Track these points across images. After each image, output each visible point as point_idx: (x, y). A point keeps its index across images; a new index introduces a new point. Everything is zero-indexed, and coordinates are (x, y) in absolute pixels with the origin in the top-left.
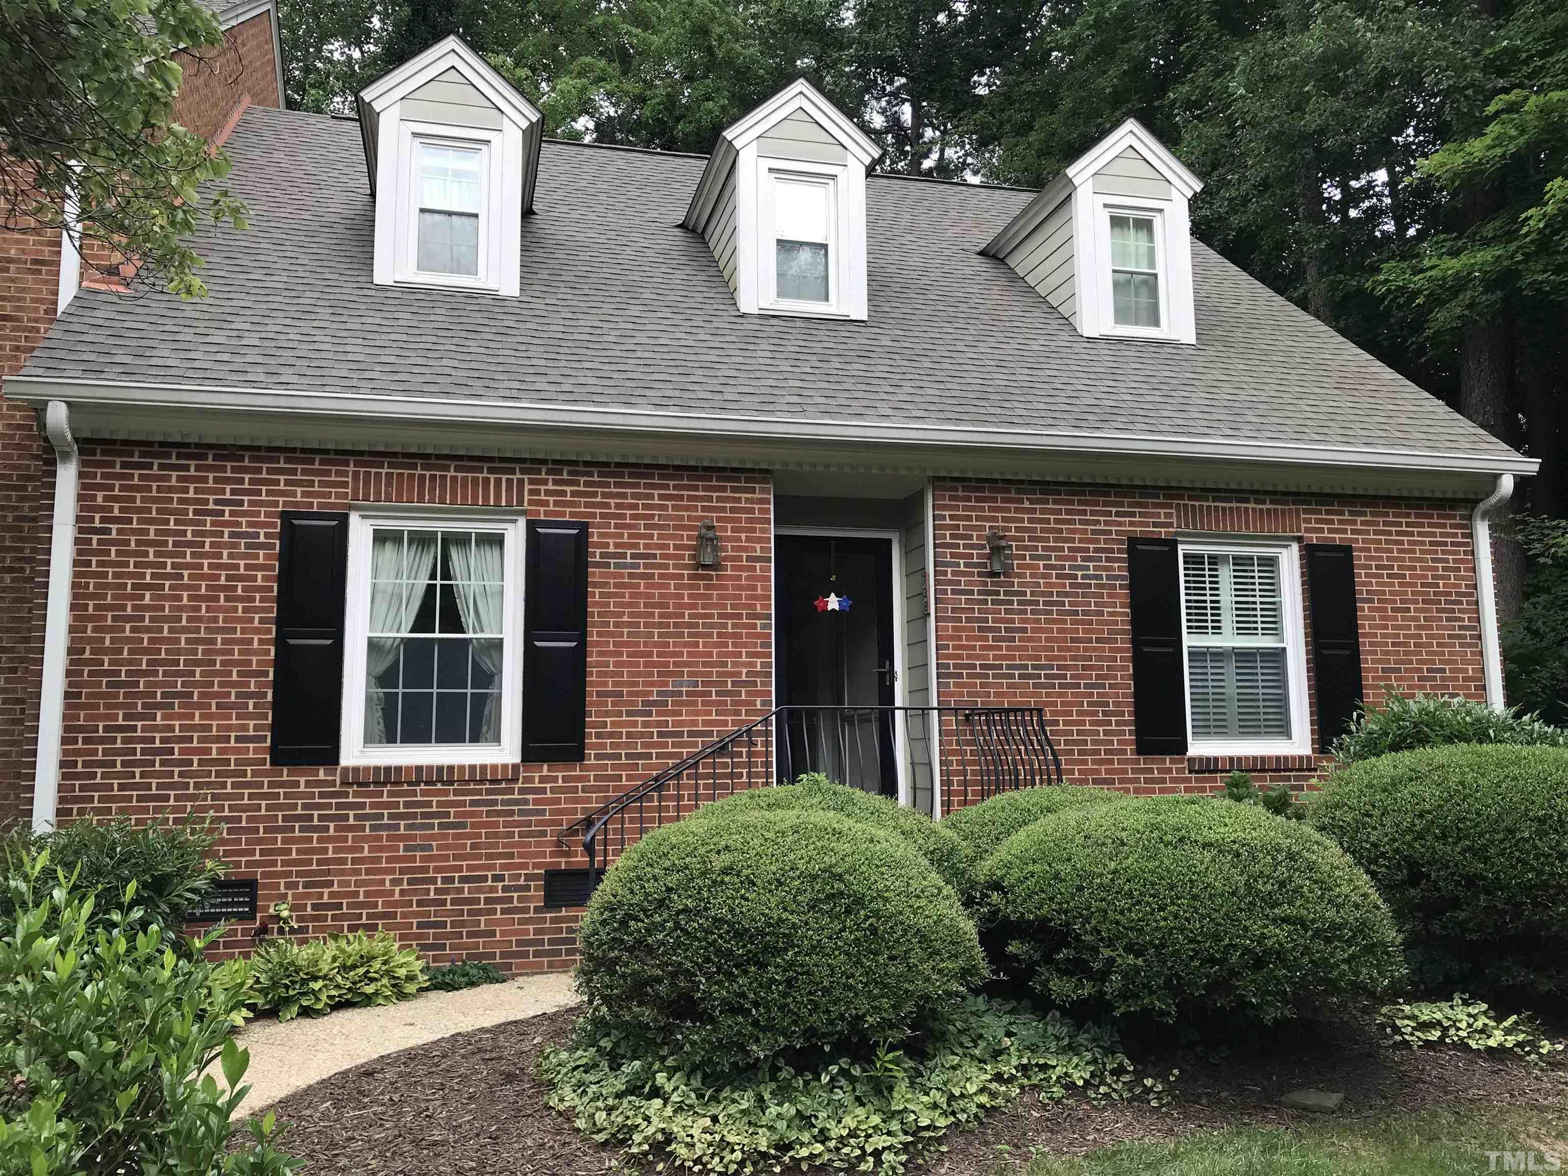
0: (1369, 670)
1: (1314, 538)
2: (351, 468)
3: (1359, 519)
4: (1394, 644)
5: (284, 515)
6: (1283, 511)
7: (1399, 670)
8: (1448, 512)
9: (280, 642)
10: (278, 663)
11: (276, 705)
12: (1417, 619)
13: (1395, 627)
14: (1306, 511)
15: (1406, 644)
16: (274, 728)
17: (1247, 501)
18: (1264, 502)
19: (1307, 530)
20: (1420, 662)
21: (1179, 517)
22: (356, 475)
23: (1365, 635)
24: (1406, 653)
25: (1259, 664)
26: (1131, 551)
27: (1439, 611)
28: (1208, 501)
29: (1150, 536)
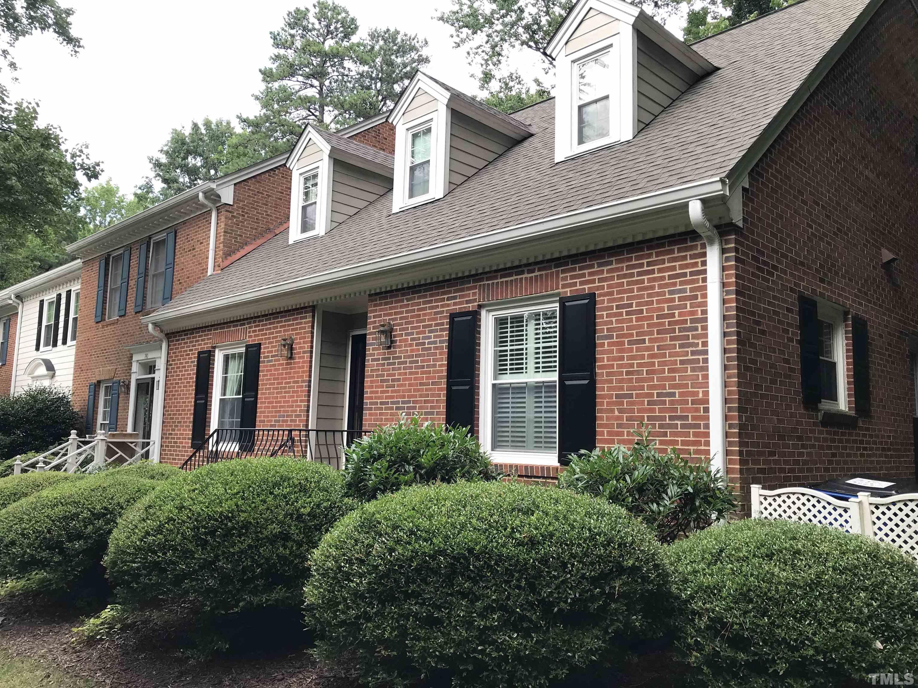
0: (603, 397)
1: (568, 292)
2: (212, 332)
3: (605, 268)
4: (628, 373)
5: (199, 353)
6: (547, 275)
7: (631, 396)
8: (689, 244)
9: (195, 402)
10: (194, 410)
12: (650, 349)
13: (630, 358)
14: (563, 272)
15: (638, 372)
17: (522, 273)
18: (533, 271)
19: (564, 286)
20: (650, 387)
21: (480, 294)
23: (603, 367)
24: (638, 380)
25: (543, 395)
26: (452, 322)
27: (672, 339)
28: (497, 279)
29: (463, 310)
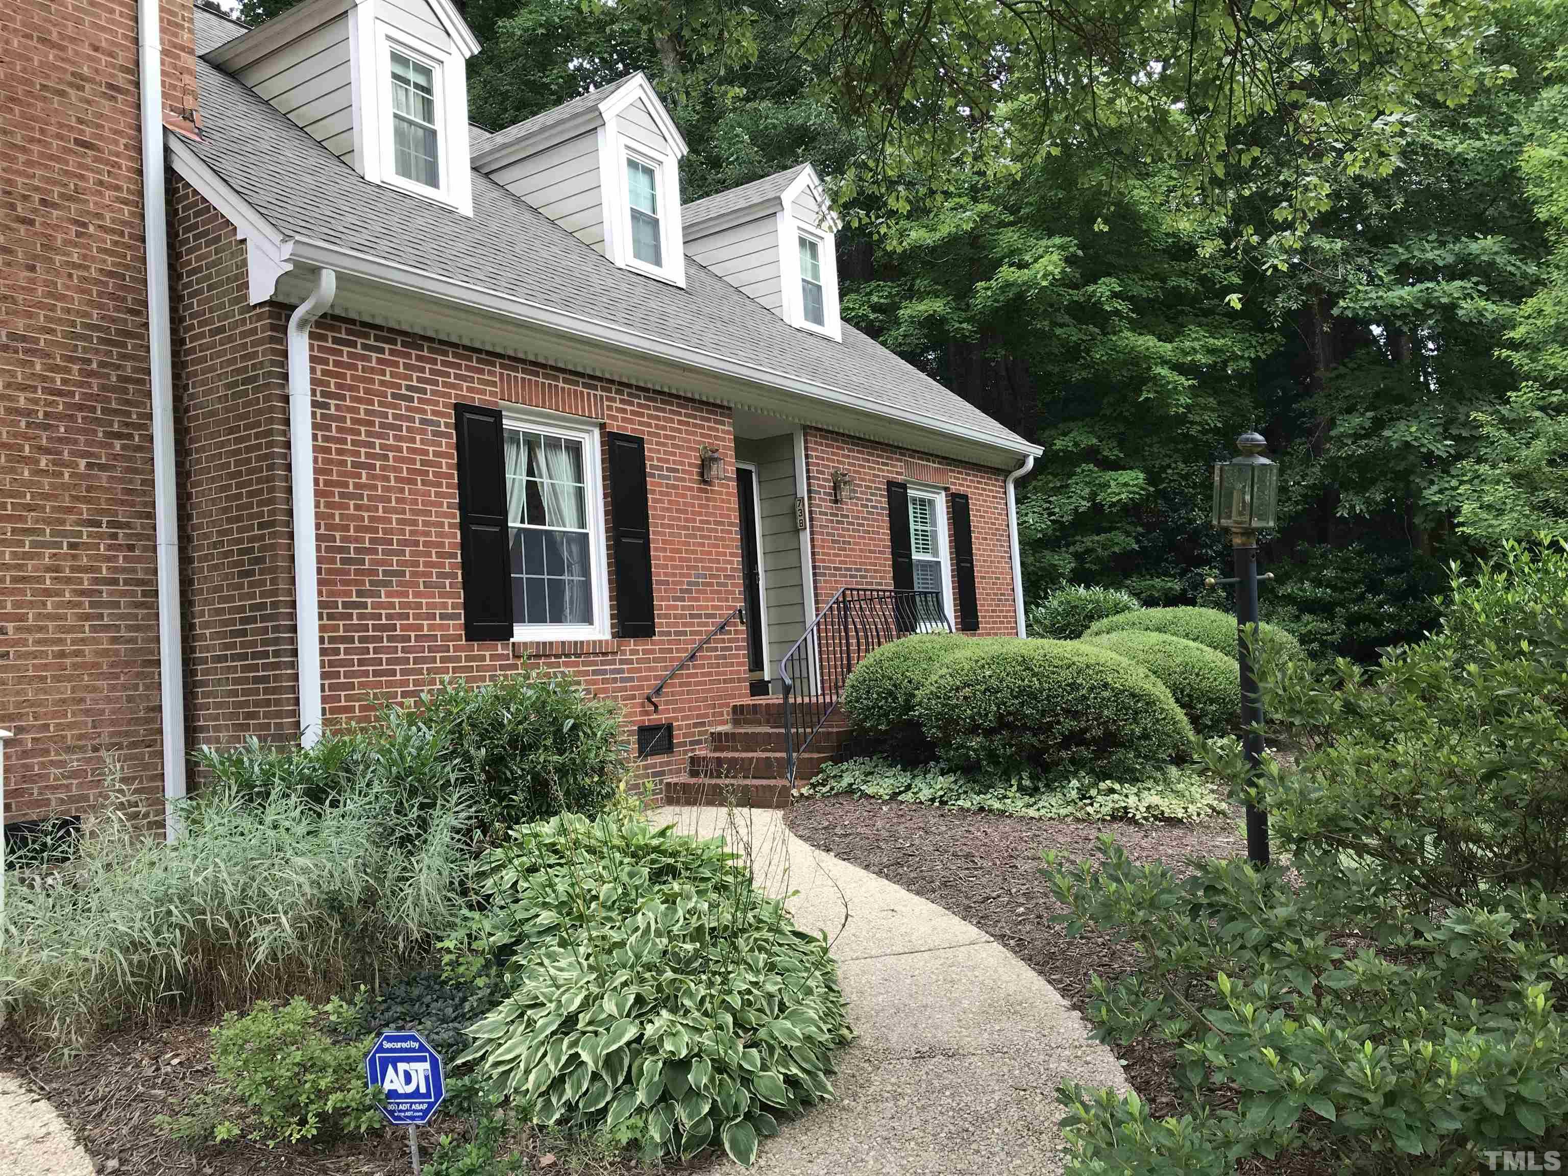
0: (976, 577)
2: (498, 370)
4: (983, 561)
5: (457, 407)
7: (985, 578)
9: (464, 526)
10: (464, 546)
11: (466, 585)
13: (983, 550)
14: (950, 471)
15: (987, 561)
16: (466, 606)
17: (929, 461)
18: (935, 463)
19: (951, 483)
20: (992, 572)
21: (905, 469)
22: (501, 374)
24: (987, 567)
26: (889, 490)
27: (997, 540)
28: (915, 459)
29: (895, 481)
